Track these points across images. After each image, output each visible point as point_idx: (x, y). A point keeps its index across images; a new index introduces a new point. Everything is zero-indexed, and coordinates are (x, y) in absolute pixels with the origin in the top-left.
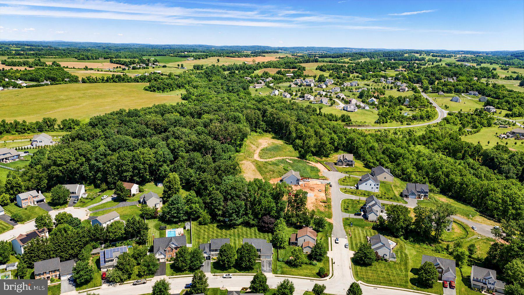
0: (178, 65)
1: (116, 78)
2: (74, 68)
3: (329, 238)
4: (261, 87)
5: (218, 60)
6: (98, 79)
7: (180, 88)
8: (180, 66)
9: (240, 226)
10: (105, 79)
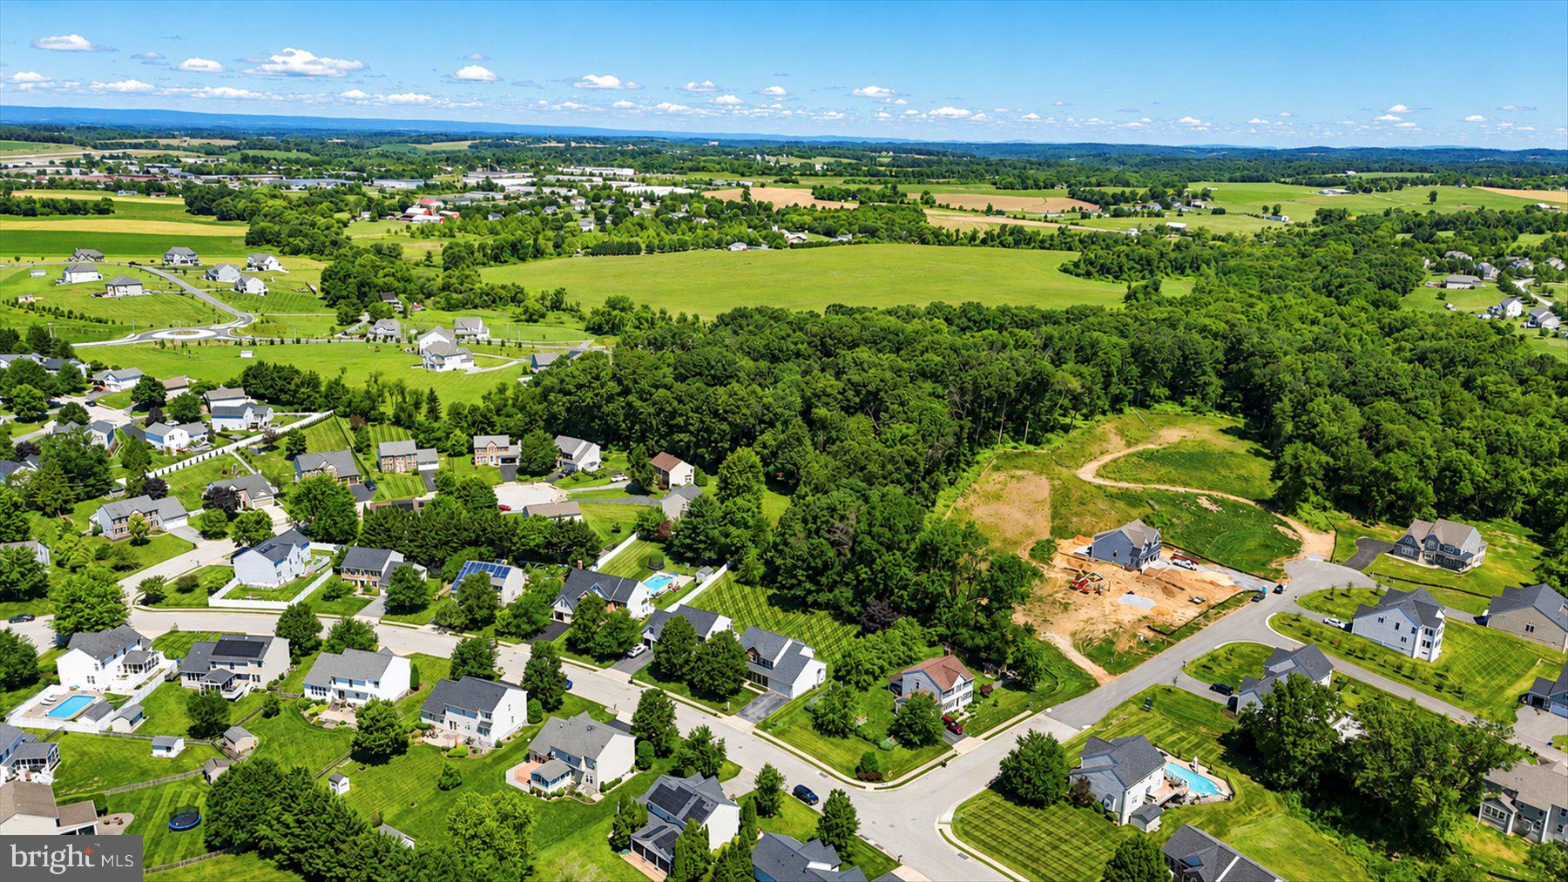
0: (1266, 209)
1: (1011, 234)
2: (961, 209)
3: (1028, 712)
4: (1468, 286)
5: (1433, 197)
6: (961, 235)
7: (1182, 273)
8: (1271, 211)
9: (823, 613)
10: (981, 235)
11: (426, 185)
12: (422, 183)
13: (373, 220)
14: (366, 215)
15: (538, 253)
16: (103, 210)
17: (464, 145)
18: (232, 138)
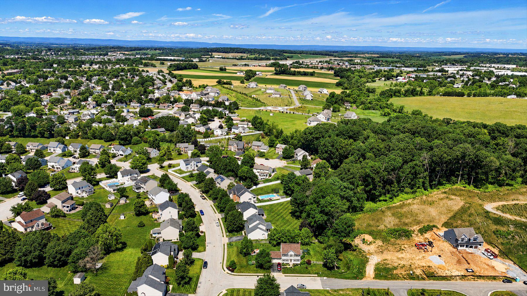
11: (417, 69)
12: (416, 69)
13: (385, 80)
14: (383, 79)
15: (422, 94)
16: (312, 74)
17: (462, 56)
18: (378, 54)
